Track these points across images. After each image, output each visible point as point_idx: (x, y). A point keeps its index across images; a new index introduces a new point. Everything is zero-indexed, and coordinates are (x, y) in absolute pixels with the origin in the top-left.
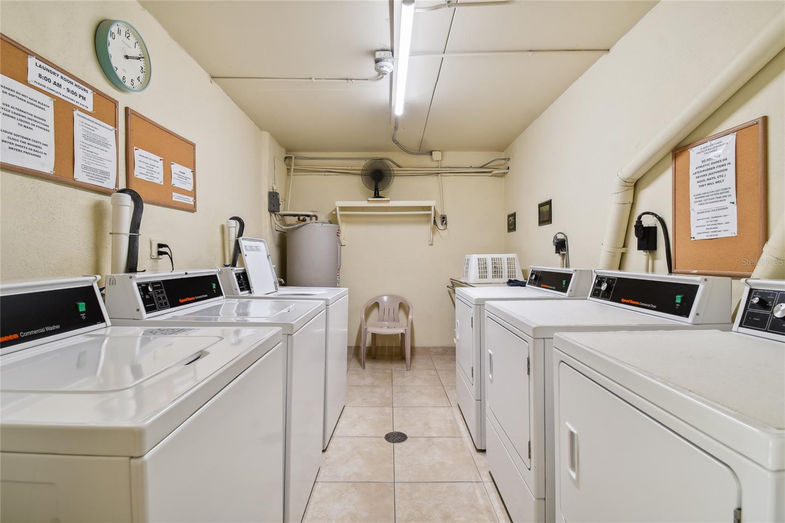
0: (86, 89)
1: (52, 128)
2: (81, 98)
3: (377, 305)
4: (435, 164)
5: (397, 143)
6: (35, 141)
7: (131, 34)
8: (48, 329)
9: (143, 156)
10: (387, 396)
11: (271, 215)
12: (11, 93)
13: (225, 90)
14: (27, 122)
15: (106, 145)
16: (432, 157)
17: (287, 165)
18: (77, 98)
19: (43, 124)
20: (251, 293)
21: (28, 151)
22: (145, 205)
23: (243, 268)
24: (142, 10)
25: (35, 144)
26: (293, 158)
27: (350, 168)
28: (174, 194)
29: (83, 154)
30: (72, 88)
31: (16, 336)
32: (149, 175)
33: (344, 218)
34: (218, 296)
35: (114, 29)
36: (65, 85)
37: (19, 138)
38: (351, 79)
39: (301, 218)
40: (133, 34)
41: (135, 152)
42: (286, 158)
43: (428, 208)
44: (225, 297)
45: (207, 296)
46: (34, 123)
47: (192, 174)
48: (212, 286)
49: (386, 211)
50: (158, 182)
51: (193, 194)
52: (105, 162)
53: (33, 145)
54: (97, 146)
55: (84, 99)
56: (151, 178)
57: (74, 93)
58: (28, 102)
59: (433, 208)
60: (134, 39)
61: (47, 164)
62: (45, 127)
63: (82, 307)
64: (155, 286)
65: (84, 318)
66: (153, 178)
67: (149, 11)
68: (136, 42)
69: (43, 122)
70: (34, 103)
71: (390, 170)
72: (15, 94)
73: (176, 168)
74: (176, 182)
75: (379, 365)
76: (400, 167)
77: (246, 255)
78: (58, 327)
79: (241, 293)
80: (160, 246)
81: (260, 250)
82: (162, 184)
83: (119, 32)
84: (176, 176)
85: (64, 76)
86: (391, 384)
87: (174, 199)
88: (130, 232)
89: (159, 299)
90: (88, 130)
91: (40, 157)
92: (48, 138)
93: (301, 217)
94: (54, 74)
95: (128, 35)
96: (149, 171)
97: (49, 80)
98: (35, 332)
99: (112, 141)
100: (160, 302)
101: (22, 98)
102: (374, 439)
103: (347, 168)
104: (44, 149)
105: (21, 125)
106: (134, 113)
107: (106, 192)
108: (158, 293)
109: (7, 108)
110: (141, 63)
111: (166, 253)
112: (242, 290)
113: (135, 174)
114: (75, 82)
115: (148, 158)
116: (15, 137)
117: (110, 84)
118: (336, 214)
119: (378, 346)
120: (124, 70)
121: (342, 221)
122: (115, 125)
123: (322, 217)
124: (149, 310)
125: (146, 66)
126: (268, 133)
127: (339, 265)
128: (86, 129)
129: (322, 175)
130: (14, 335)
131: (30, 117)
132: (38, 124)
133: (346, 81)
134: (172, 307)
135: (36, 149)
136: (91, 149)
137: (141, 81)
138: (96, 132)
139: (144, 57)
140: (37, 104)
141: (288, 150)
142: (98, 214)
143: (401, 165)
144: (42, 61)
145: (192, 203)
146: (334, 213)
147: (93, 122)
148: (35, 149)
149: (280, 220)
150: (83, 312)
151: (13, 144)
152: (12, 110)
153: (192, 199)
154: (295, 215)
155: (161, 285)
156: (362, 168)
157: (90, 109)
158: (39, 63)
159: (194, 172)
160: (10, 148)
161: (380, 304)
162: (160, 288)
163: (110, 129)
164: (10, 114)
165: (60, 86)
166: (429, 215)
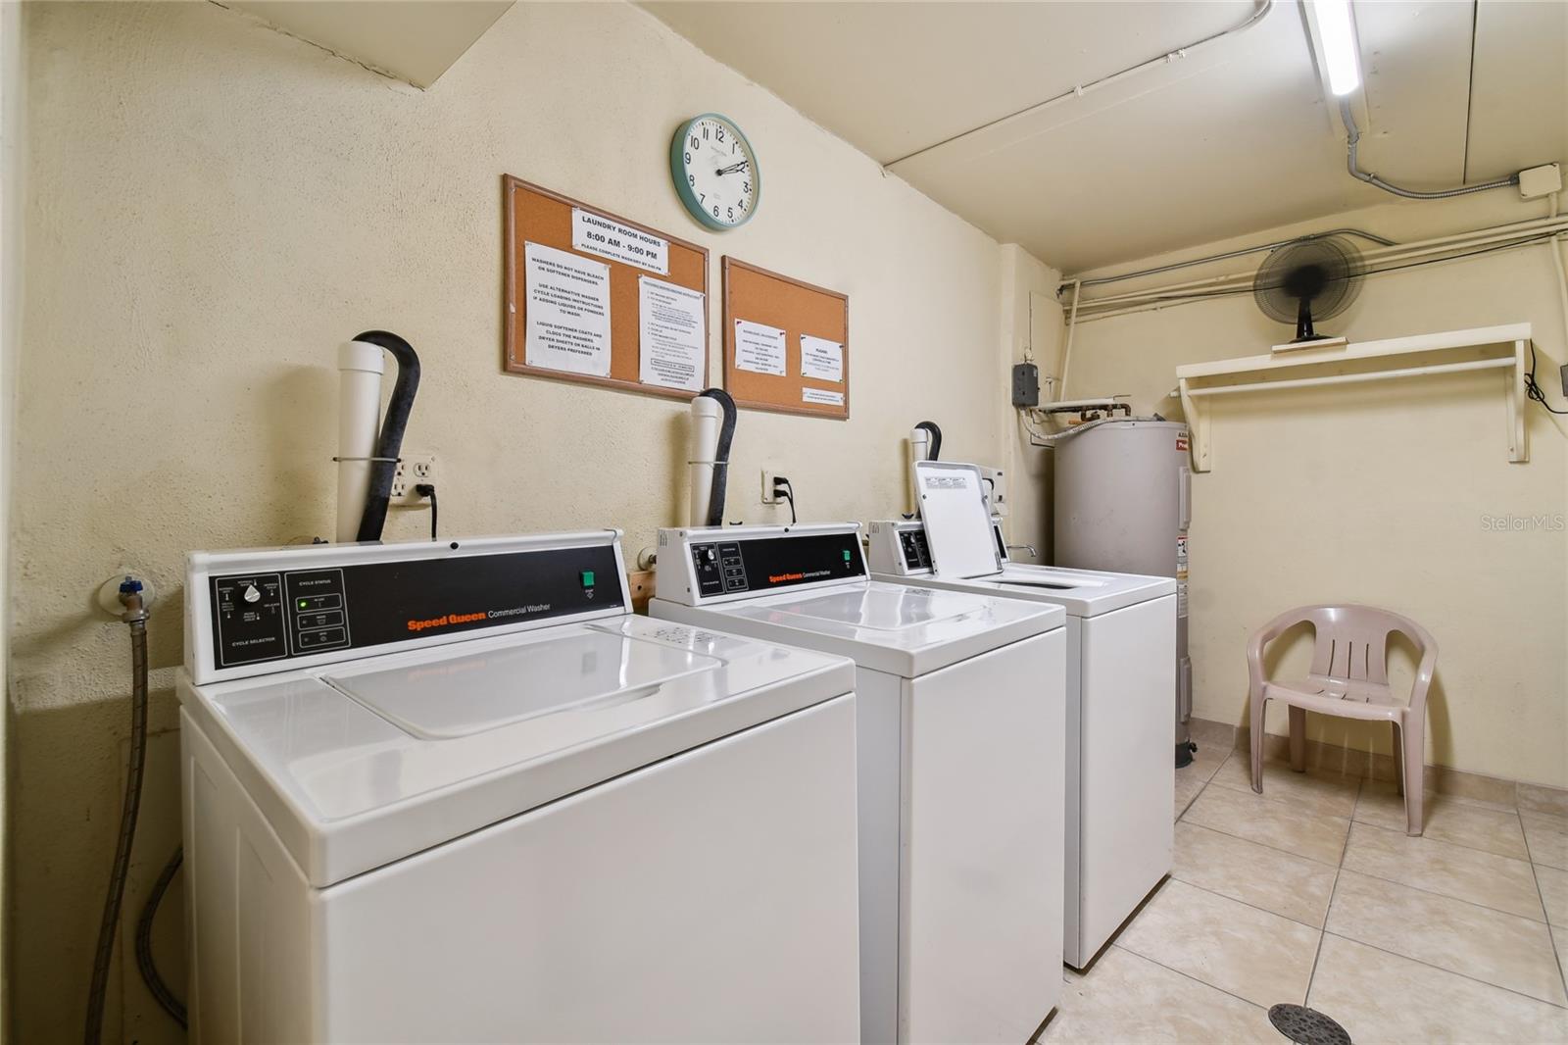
0: (657, 240)
1: (607, 310)
2: (650, 256)
3: (1308, 628)
4: (1538, 208)
5: (1373, 179)
6: (583, 332)
7: (725, 132)
8: (531, 609)
9: (750, 332)
10: (1314, 890)
11: (1018, 413)
12: (550, 267)
13: (913, 181)
14: (572, 307)
15: (690, 323)
16: (1519, 190)
17: (1064, 304)
18: (644, 258)
19: (596, 306)
20: (932, 572)
21: (573, 347)
22: (738, 411)
23: (919, 523)
24: (748, 85)
25: (584, 336)
26: (1078, 285)
27: (1222, 278)
28: (804, 389)
29: (654, 343)
30: (636, 243)
31: (482, 616)
32: (760, 362)
33: (1205, 405)
34: (855, 574)
35: (696, 131)
36: (625, 240)
37: (562, 331)
38: (1176, 52)
39: (1089, 414)
40: (729, 130)
41: (738, 328)
42: (1062, 289)
43: (1507, 348)
44: (869, 578)
45: (829, 573)
46: (581, 305)
47: (840, 350)
48: (842, 555)
49: (1341, 373)
50: (775, 372)
51: (843, 387)
52: (687, 350)
53: (581, 339)
54: (674, 326)
55: (654, 256)
56: (763, 367)
57: (639, 251)
58: (573, 277)
59: (1520, 348)
60: (731, 138)
61: (599, 364)
62: (597, 309)
63: (589, 579)
64: (725, 550)
65: (590, 596)
66: (767, 367)
67: (759, 83)
68: (734, 142)
69: (595, 303)
70: (582, 276)
71: (1354, 260)
72: (556, 268)
73: (809, 344)
74: (809, 369)
75: (1315, 798)
76: (1388, 244)
77: (924, 497)
78: (546, 607)
79: (909, 573)
80: (778, 481)
81: (965, 487)
82: (784, 374)
83: (706, 134)
84: (810, 359)
85: (623, 228)
86: (1338, 860)
87: (805, 399)
88: (717, 460)
89: (730, 573)
90: (661, 303)
91: (591, 354)
92: (600, 325)
93: (1088, 412)
94: (609, 227)
95: (720, 135)
96: (759, 357)
97: (601, 239)
98: (511, 612)
99: (700, 318)
100: (730, 578)
101: (564, 271)
102: (1233, 1004)
103: (1214, 280)
104: (597, 342)
105: (565, 312)
106: (734, 262)
107: (686, 398)
108: (730, 563)
109: (544, 290)
110: (745, 176)
111: (784, 494)
112: (911, 566)
113: (737, 364)
114: (639, 233)
115: (758, 334)
116: (556, 330)
117: (695, 224)
118: (1180, 396)
119: (1315, 743)
120: (716, 196)
121: (1200, 413)
122: (702, 286)
123: (1144, 408)
124: (705, 591)
125: (753, 180)
126: (1016, 245)
127: (1182, 519)
128: (657, 302)
129: (1147, 310)
130: (480, 614)
131: (576, 298)
132: (587, 307)
133: (1162, 60)
134: (751, 589)
135: (585, 343)
136: (665, 332)
137: (744, 207)
138: (674, 305)
139: (749, 163)
140: (587, 278)
141: (1067, 271)
142: (680, 433)
143: (1390, 236)
144: (591, 212)
145: (841, 403)
146: (1174, 394)
147: (668, 289)
148: (583, 343)
149: (1043, 421)
150: (589, 588)
151: (553, 340)
152: (551, 291)
153: (841, 395)
154: (1075, 409)
155: (737, 548)
156: (1255, 273)
157: (664, 271)
158: (588, 215)
159: (845, 348)
160: (549, 346)
161: (1318, 630)
162: (735, 553)
163: (696, 297)
164: (549, 298)
165: (617, 244)
166: (1510, 370)
